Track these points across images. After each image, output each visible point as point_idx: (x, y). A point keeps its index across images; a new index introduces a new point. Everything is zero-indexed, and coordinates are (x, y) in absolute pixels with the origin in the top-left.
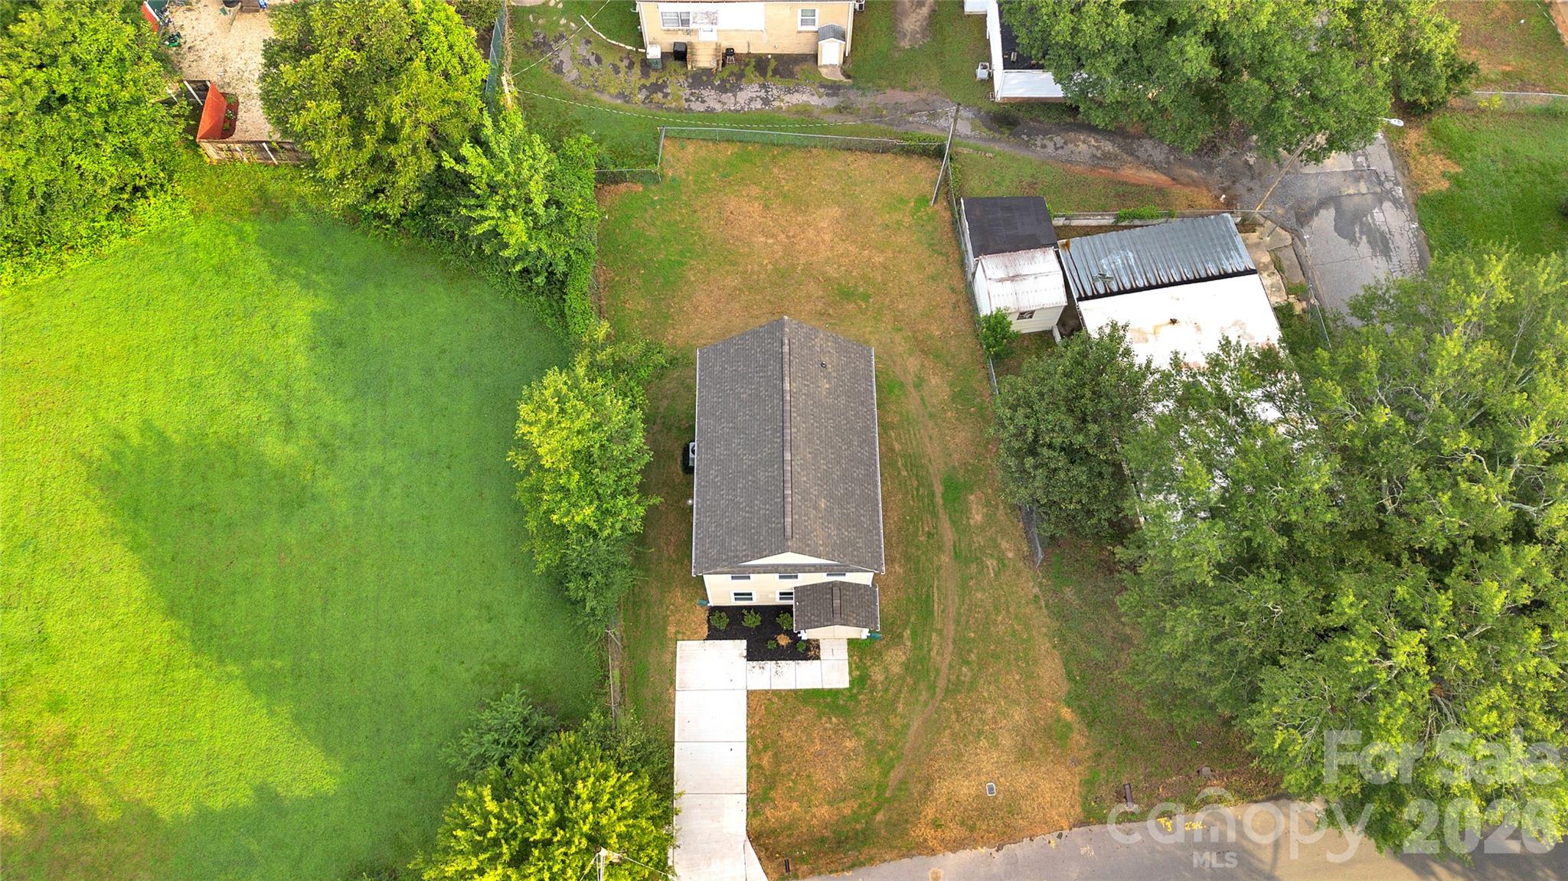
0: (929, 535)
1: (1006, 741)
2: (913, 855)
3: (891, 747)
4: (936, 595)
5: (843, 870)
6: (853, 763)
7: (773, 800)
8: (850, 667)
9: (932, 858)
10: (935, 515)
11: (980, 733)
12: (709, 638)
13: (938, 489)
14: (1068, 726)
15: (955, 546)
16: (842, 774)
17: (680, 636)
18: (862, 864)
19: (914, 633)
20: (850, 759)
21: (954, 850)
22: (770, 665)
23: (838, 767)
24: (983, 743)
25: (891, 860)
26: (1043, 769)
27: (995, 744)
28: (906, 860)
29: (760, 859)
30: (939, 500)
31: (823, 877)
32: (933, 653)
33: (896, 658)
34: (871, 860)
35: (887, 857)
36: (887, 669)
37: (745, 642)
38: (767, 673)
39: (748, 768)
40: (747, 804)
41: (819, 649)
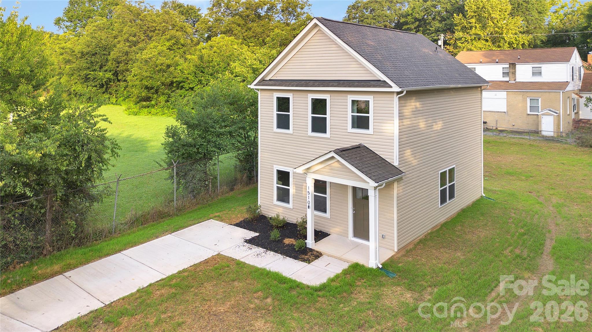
8: (336, 277)
12: (237, 225)
17: (218, 218)
22: (259, 250)
33: (397, 295)
36: (378, 297)
37: (259, 234)
38: (250, 252)
39: (138, 291)
40: (91, 312)
41: (316, 259)
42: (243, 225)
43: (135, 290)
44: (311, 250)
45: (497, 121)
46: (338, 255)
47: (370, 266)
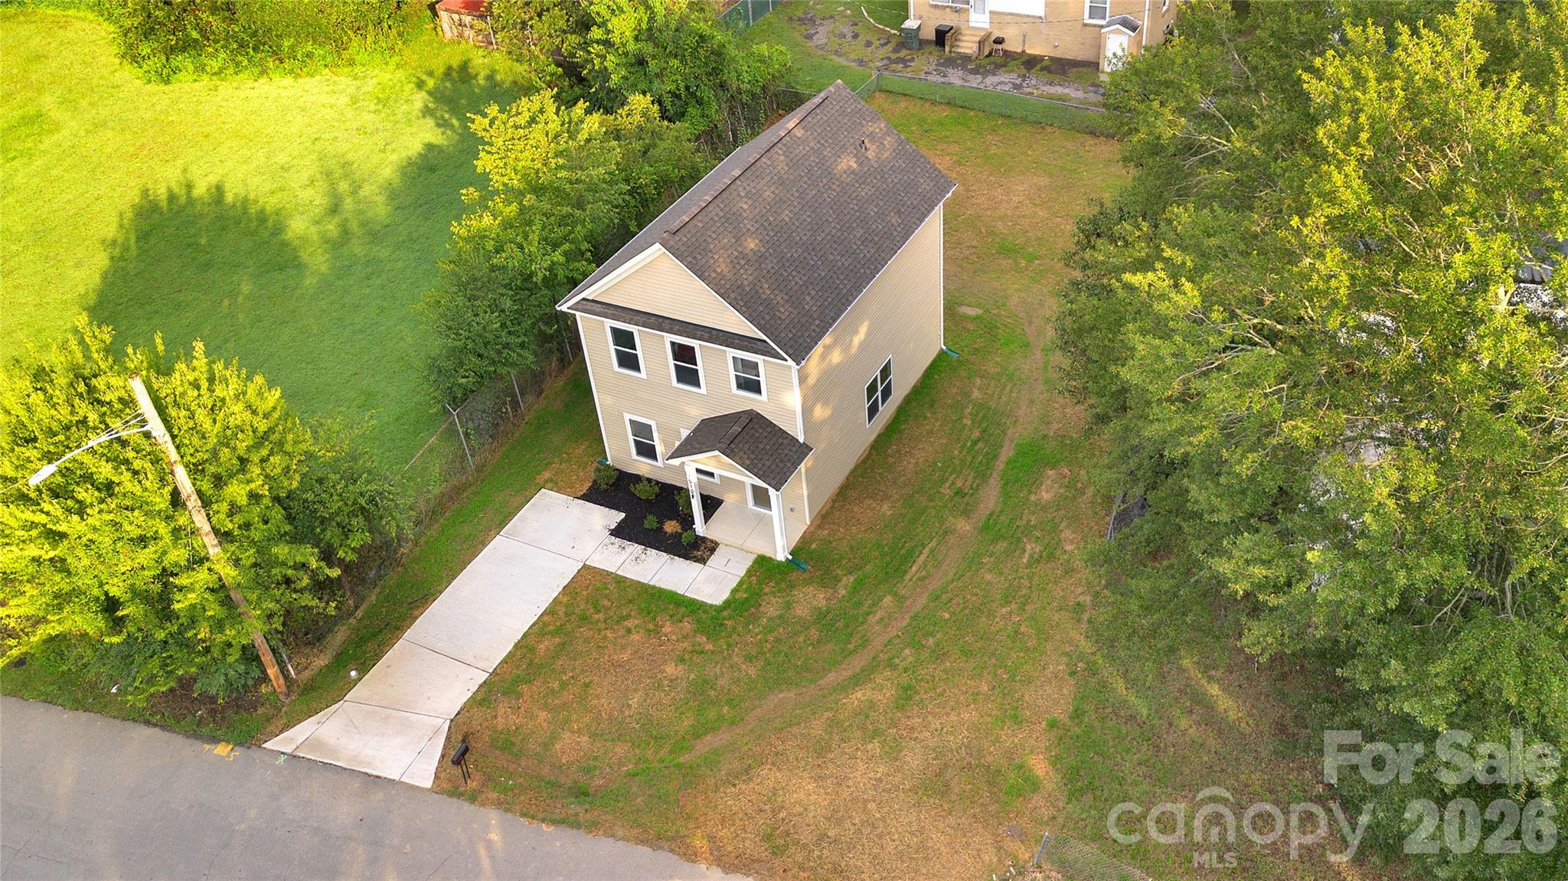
0: (960, 493)
1: (913, 759)
2: (661, 848)
3: (730, 701)
4: (923, 557)
5: (543, 821)
6: (659, 695)
7: (519, 696)
8: (740, 584)
9: (687, 866)
10: (983, 476)
11: (877, 733)
12: (586, 497)
13: (1006, 453)
14: (1035, 786)
15: (991, 515)
16: (634, 702)
17: (550, 485)
18: (576, 825)
19: (859, 585)
20: (660, 687)
21: (728, 868)
22: (636, 549)
23: (636, 690)
24: (874, 747)
25: (623, 839)
26: (951, 820)
27: (893, 754)
28: (645, 850)
29: (443, 756)
30: (1000, 464)
31: (509, 816)
32: (873, 619)
33: (810, 599)
34: (592, 827)
35: (620, 833)
36: (788, 606)
37: (623, 515)
38: (624, 555)
39: (516, 646)
40: (481, 686)
41: (712, 553)
42: (595, 495)
43: (510, 647)
44: (704, 539)
45: (1024, 36)
46: (739, 543)
47: (779, 559)
